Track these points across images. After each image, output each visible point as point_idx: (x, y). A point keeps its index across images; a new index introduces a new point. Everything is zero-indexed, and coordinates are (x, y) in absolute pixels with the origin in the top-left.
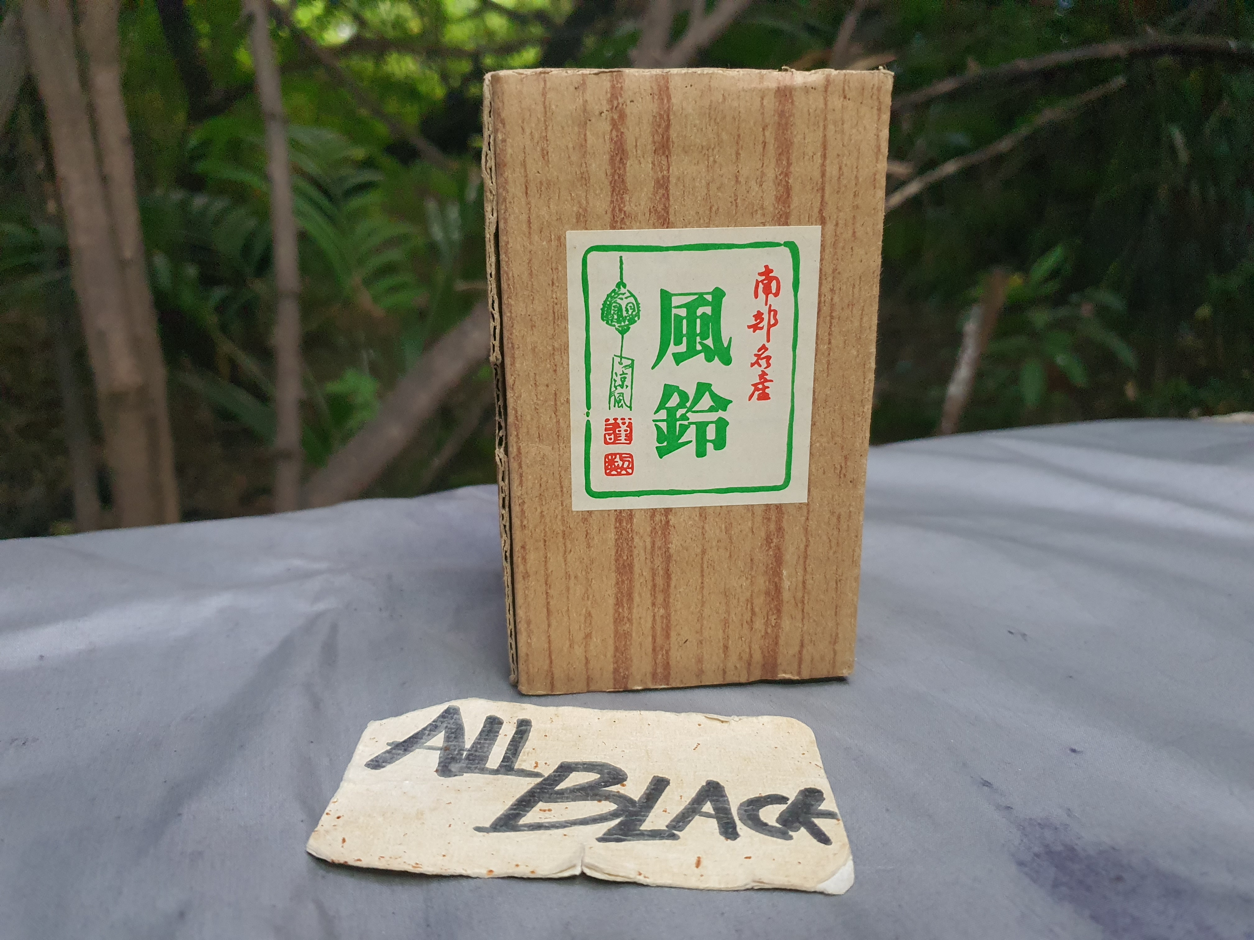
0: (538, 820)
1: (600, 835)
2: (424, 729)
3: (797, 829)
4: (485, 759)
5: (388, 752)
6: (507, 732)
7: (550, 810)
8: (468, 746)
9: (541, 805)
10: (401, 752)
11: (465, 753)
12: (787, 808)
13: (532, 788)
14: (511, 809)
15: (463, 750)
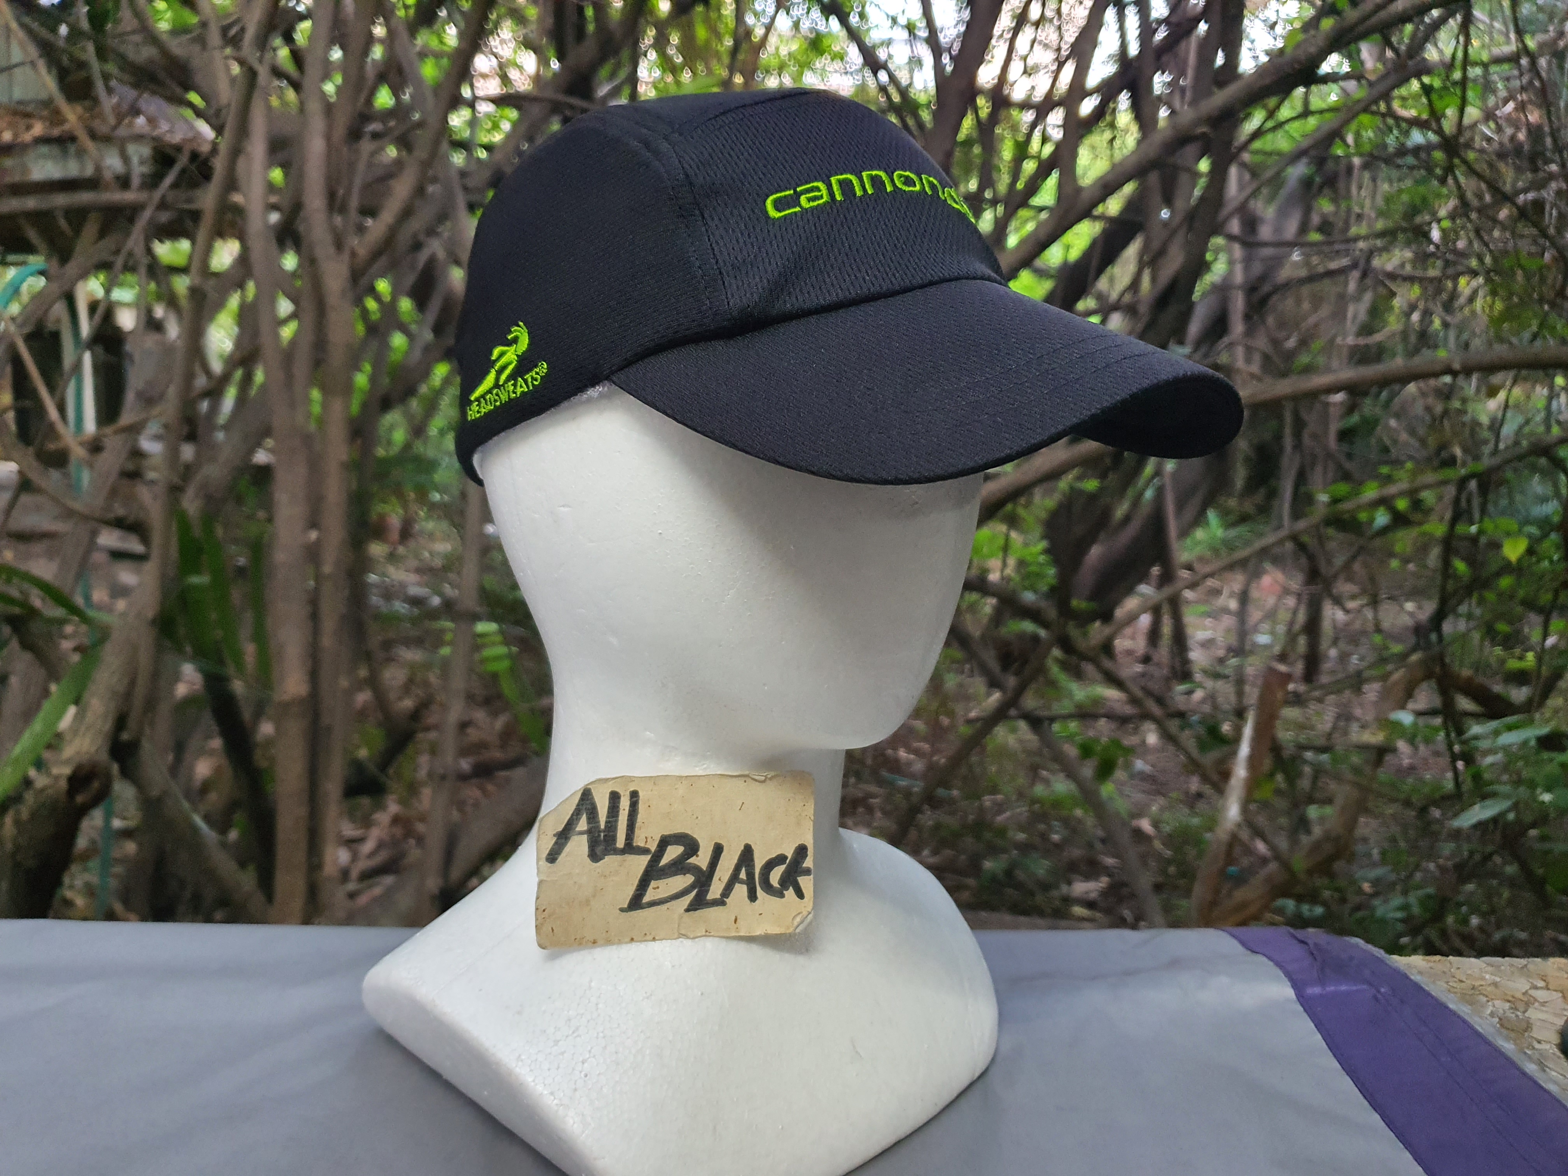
0: (653, 898)
1: (686, 907)
2: (572, 815)
3: (787, 890)
4: (614, 839)
5: (556, 843)
6: (625, 804)
7: (658, 888)
8: (602, 827)
9: (653, 884)
10: (563, 841)
11: (602, 834)
12: (786, 868)
13: (647, 867)
14: (637, 890)
15: (600, 832)
